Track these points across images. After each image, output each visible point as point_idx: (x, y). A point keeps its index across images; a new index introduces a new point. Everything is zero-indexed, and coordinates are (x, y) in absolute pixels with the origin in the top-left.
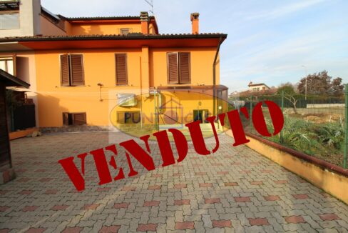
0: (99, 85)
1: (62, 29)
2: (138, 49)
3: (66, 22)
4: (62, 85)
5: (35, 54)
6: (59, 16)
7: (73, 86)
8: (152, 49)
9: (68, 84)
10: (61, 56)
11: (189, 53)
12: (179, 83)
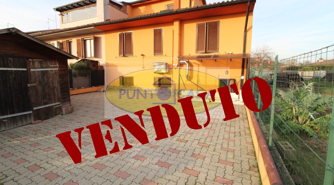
0: (142, 55)
1: (125, 12)
2: (171, 23)
3: (128, 6)
4: (119, 56)
5: (105, 34)
6: (123, 3)
7: (126, 56)
8: (182, 22)
9: (123, 55)
10: (120, 34)
11: (219, 22)
12: (206, 52)
